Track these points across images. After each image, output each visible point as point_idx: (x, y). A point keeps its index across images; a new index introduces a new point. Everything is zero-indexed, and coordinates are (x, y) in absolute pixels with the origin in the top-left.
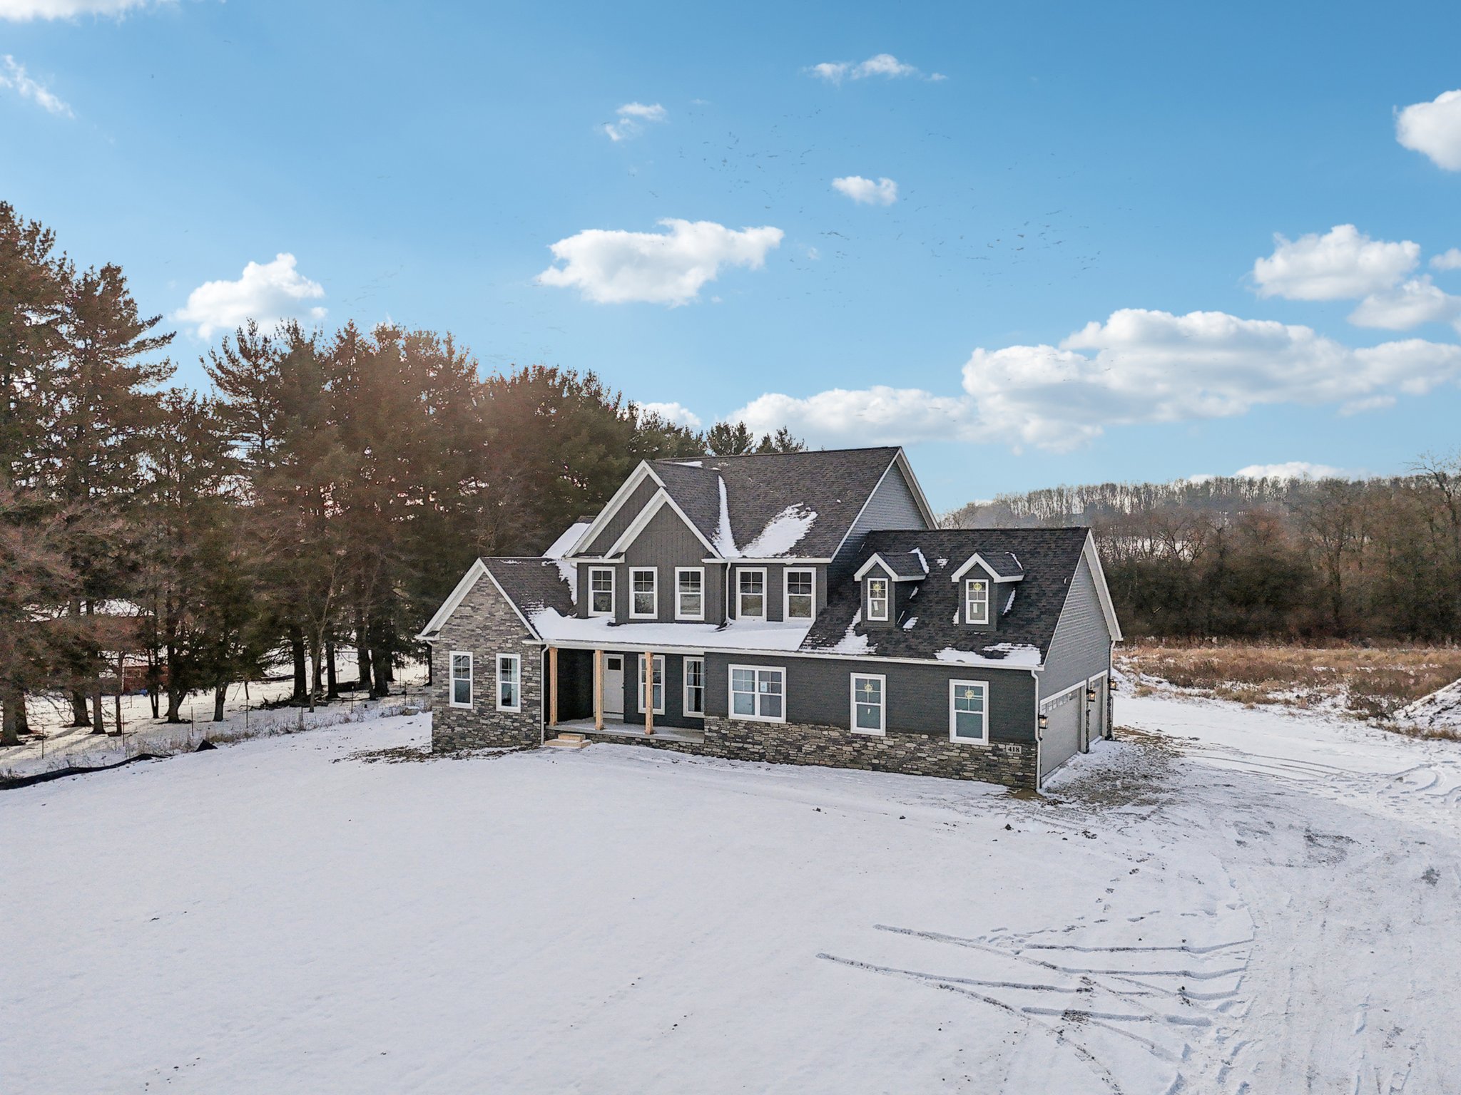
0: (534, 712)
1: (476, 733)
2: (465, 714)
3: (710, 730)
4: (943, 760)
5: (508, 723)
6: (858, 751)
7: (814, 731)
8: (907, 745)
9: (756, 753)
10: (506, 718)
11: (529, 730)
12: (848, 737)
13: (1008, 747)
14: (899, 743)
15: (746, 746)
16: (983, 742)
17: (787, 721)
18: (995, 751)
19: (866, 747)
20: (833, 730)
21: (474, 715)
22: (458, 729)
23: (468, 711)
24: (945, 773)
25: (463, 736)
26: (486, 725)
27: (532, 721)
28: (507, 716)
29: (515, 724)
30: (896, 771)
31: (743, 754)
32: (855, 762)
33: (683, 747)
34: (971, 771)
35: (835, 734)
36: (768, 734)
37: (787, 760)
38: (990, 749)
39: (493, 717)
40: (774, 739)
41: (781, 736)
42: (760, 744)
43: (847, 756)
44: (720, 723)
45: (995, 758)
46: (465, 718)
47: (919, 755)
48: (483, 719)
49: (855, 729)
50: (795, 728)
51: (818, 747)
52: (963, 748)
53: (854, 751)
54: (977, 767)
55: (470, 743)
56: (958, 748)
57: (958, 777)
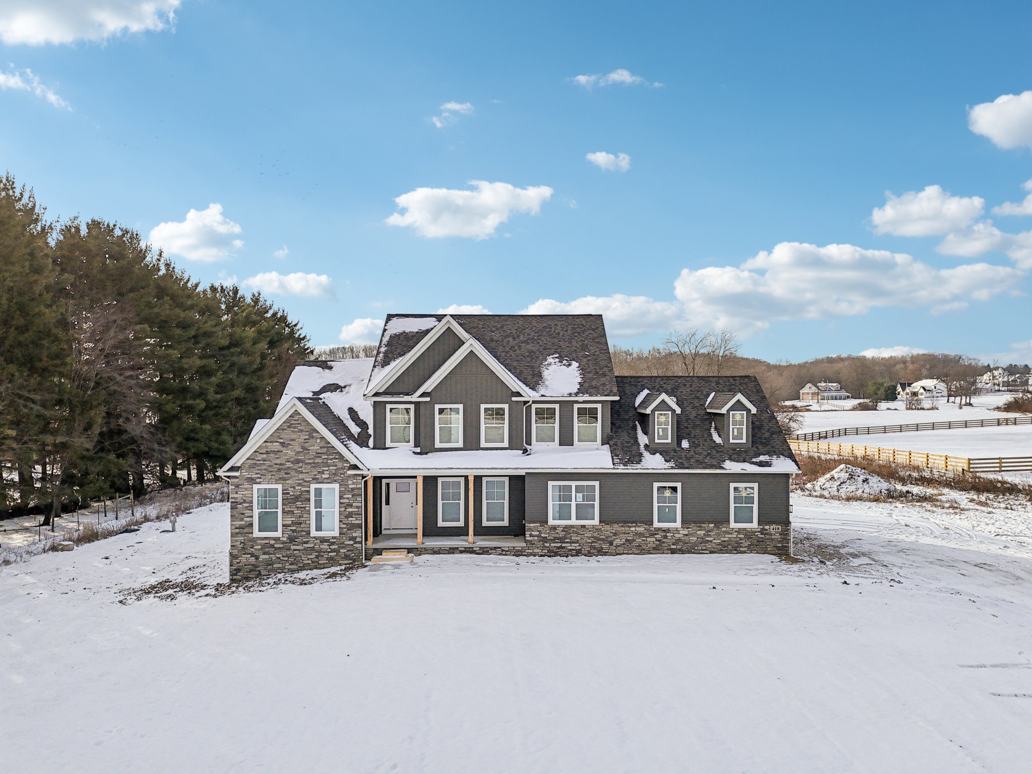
0: (354, 535)
1: (286, 559)
2: (272, 542)
3: (531, 535)
4: (725, 541)
5: (325, 546)
6: (659, 541)
7: (623, 528)
8: (698, 532)
9: (573, 550)
10: (321, 542)
11: (348, 551)
12: (652, 530)
13: (772, 527)
14: (692, 532)
15: (564, 545)
16: (754, 525)
17: (600, 523)
18: (762, 531)
19: (666, 537)
20: (640, 526)
21: (284, 543)
22: (262, 557)
23: (277, 539)
24: (726, 550)
25: (270, 563)
26: (299, 550)
27: (352, 542)
28: (323, 540)
29: (332, 547)
30: (690, 552)
31: (562, 552)
32: (658, 549)
33: (506, 551)
34: (746, 547)
35: (641, 529)
36: (584, 534)
37: (601, 552)
38: (759, 530)
39: (306, 543)
40: (589, 538)
41: (596, 534)
42: (577, 542)
43: (651, 545)
44: (540, 529)
45: (763, 536)
46: (272, 546)
47: (707, 539)
48: (294, 545)
49: (656, 524)
50: (607, 527)
51: (627, 540)
52: (739, 531)
53: (656, 540)
54: (750, 543)
55: (279, 568)
56: (736, 532)
57: (736, 552)
